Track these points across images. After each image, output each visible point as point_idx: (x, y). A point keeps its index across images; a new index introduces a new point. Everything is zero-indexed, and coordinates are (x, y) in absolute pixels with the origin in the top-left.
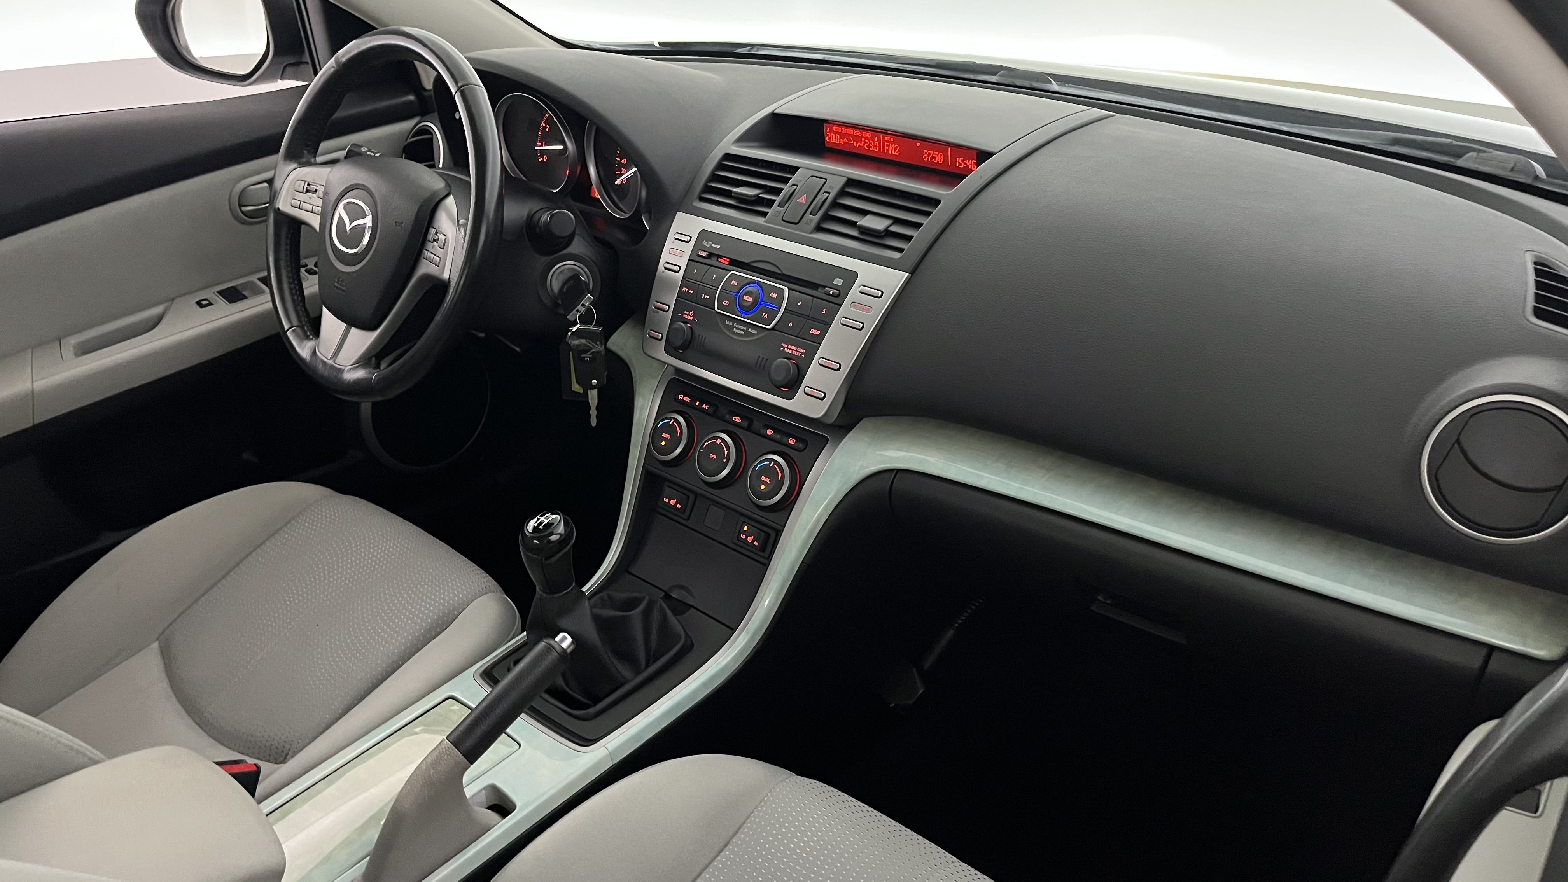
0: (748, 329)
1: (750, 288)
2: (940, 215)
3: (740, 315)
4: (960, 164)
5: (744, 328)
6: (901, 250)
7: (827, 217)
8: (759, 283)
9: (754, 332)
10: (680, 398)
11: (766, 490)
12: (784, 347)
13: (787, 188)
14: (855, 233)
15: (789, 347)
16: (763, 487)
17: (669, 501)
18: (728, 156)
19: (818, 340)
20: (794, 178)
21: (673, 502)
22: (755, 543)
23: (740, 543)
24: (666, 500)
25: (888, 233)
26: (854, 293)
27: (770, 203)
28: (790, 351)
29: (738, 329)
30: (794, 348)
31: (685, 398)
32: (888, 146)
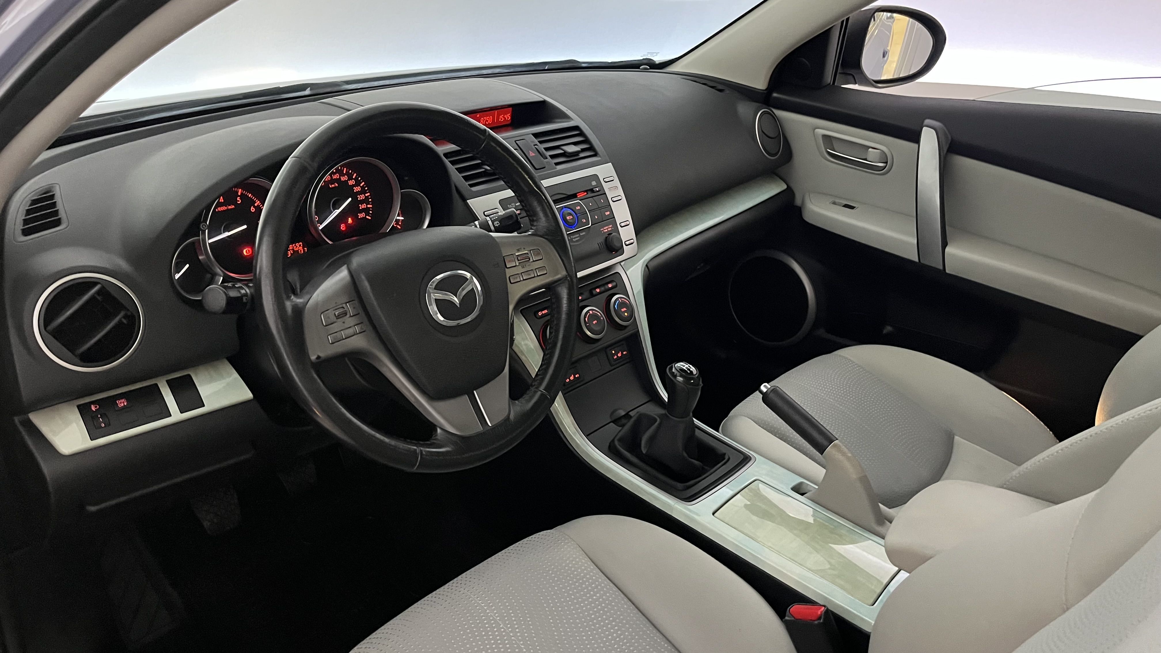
0: (580, 234)
3: (572, 229)
4: (501, 119)
5: (578, 235)
9: (584, 233)
10: (540, 315)
11: (628, 315)
12: (603, 230)
15: (605, 228)
16: (626, 314)
17: (570, 379)
19: (612, 216)
21: (572, 378)
22: (624, 353)
23: (617, 362)
24: (568, 380)
26: (605, 185)
28: (606, 230)
29: (575, 238)
30: (607, 227)
31: (543, 312)
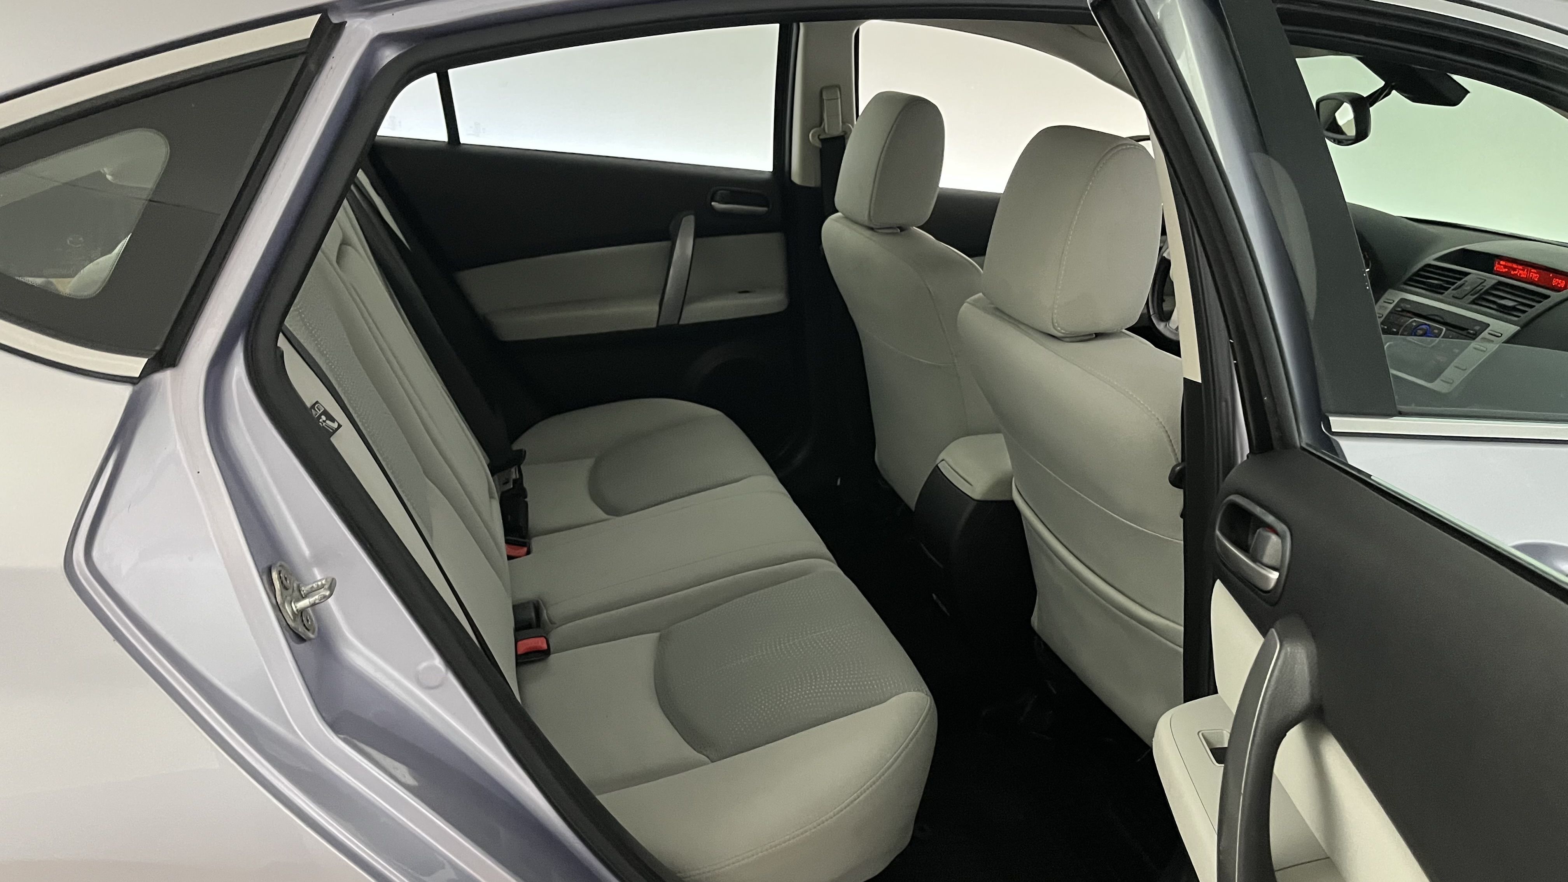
1: (1424, 327)
2: (1546, 304)
6: (1518, 317)
7: (1480, 298)
8: (1429, 325)
12: (1435, 357)
13: (1459, 283)
14: (1495, 307)
15: (1439, 357)
18: (1429, 265)
19: (1457, 355)
20: (1466, 279)
25: (1514, 308)
26: (1485, 334)
27: (1447, 289)
28: (1439, 359)
30: (1442, 358)
32: (1532, 275)
